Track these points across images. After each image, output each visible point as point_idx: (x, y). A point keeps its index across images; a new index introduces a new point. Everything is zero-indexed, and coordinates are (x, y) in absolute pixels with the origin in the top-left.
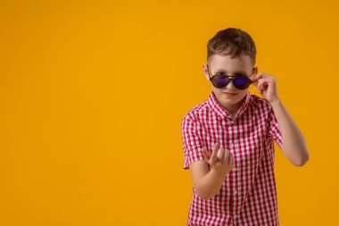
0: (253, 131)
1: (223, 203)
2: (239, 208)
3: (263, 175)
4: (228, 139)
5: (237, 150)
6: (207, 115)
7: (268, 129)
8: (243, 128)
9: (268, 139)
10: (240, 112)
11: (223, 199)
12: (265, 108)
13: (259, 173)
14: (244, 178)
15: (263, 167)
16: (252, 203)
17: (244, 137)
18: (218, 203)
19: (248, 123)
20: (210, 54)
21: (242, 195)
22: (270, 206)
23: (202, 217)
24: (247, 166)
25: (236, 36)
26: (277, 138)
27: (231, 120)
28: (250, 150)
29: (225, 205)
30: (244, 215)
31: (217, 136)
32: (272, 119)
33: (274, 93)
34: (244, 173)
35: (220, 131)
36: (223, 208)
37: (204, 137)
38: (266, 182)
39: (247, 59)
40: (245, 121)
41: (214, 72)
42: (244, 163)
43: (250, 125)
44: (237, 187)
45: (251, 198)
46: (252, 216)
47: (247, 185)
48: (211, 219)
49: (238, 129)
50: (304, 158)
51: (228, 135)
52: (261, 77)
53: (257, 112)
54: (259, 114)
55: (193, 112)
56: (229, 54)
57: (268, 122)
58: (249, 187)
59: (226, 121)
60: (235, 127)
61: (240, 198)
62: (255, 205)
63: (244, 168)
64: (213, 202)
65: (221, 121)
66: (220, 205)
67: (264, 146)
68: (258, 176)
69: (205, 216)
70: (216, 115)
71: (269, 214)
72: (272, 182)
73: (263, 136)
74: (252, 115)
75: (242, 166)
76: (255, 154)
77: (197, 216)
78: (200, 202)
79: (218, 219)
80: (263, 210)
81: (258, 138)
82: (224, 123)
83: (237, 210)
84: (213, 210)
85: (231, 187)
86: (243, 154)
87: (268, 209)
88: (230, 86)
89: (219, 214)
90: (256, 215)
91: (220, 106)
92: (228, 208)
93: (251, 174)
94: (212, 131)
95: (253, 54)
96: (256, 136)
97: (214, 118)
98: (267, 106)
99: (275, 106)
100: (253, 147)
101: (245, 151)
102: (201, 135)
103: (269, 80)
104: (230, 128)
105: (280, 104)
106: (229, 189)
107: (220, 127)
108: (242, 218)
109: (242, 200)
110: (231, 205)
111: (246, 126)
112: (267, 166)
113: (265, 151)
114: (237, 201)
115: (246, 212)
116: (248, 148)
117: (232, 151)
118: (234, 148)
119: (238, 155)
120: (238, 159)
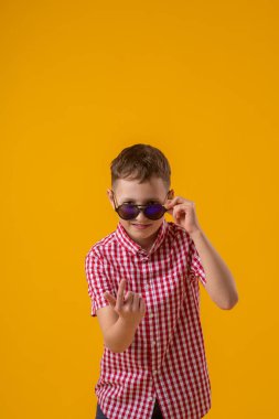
0: (172, 267)
1: (139, 356)
2: (159, 361)
3: (185, 320)
4: (142, 279)
5: (153, 292)
6: (115, 251)
7: (190, 264)
8: (160, 265)
9: (189, 277)
10: (154, 246)
11: (139, 351)
12: (185, 239)
13: (182, 318)
14: (164, 325)
15: (186, 310)
16: (174, 355)
17: (161, 276)
18: (133, 356)
19: (165, 259)
20: (115, 178)
21: (162, 346)
22: (196, 357)
23: (116, 373)
24: (166, 310)
25: (145, 155)
26: (200, 275)
27: (144, 256)
28: (169, 291)
29: (142, 359)
30: (165, 370)
31: (128, 276)
32: (193, 252)
33: (194, 223)
34: (163, 319)
35: (132, 270)
36: (139, 362)
37: (113, 278)
38: (189, 328)
39: (159, 182)
40: (162, 257)
41: (121, 199)
42: (162, 308)
43: (168, 260)
44: (155, 336)
45: (173, 349)
46: (175, 370)
47: (167, 333)
48: (126, 376)
49: (154, 266)
50: (232, 299)
51: (141, 273)
52: (177, 204)
53: (175, 244)
54: (179, 246)
55: (98, 248)
56: (137, 178)
57: (187, 254)
58: (170, 335)
59: (138, 257)
60: (150, 264)
61: (159, 350)
62: (178, 357)
63: (163, 313)
64: (127, 355)
65: (133, 257)
66: (136, 359)
67: (186, 285)
68: (180, 322)
69: (119, 372)
70: (127, 250)
71: (195, 367)
72: (197, 328)
73: (184, 274)
74: (170, 248)
75: (160, 311)
76: (175, 295)
77: (110, 372)
78: (112, 355)
79: (135, 375)
80: (188, 363)
81: (179, 276)
82: (136, 260)
83: (156, 365)
84: (128, 365)
85: (148, 337)
86: (161, 296)
87: (194, 361)
88: (140, 217)
89: (135, 370)
90: (180, 368)
91: (131, 239)
92: (145, 362)
93: (172, 320)
94: (122, 270)
95: (166, 175)
96: (175, 274)
97: (124, 254)
98: (188, 236)
99: (195, 237)
100: (172, 287)
101: (163, 292)
102: (110, 275)
103: (185, 206)
104: (144, 266)
105: (202, 236)
106: (145, 340)
107: (131, 264)
108: (163, 374)
109: (162, 352)
110: (149, 359)
111: (163, 262)
112: (191, 308)
113: (187, 290)
114: (156, 354)
115: (167, 366)
116: (166, 289)
117: (147, 293)
118: (150, 290)
119: (155, 298)
120: (155, 303)
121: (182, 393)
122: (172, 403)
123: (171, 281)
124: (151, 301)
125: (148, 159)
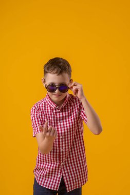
0: (71, 115)
2: (64, 159)
3: (77, 140)
4: (57, 120)
5: (62, 126)
6: (45, 107)
7: (79, 114)
8: (65, 114)
9: (79, 120)
10: (63, 105)
11: (55, 154)
12: (78, 102)
13: (75, 139)
14: (67, 142)
15: (77, 135)
16: (71, 156)
17: (66, 119)
18: (52, 156)
20: (46, 73)
21: (66, 152)
22: (81, 157)
23: (43, 164)
24: (68, 135)
25: (60, 62)
26: (84, 119)
27: (58, 109)
28: (70, 126)
29: (56, 157)
30: (67, 163)
31: (51, 118)
32: (81, 108)
33: (82, 95)
34: (66, 139)
35: (53, 116)
36: (55, 159)
37: (44, 119)
38: (79, 143)
39: (66, 75)
40: (67, 110)
41: (48, 82)
42: (66, 134)
43: (69, 112)
44: (62, 147)
45: (71, 153)
46: (71, 163)
47: (68, 146)
48: (48, 165)
49: (63, 114)
50: (100, 130)
51: (57, 118)
52: (74, 85)
53: (73, 104)
54: (74, 105)
55: (37, 105)
56: (56, 73)
57: (79, 110)
58: (69, 147)
59: (56, 110)
60: (61, 113)
61: (64, 153)
62: (73, 157)
63: (66, 136)
64: (49, 155)
65: (53, 110)
66: (53, 157)
67: (77, 123)
68: (74, 140)
69: (45, 163)
70: (50, 106)
71: (81, 161)
72: (82, 144)
73: (76, 118)
74: (70, 106)
76: (72, 128)
77: (41, 163)
78: (42, 155)
79: (52, 165)
80: (78, 160)
81: (74, 119)
82: (54, 111)
83: (63, 160)
84: (50, 160)
85: (59, 147)
86: (66, 128)
87: (80, 159)
88: (57, 91)
89: (53, 162)
90: (74, 162)
91: (52, 101)
92: (58, 159)
93: (70, 139)
94: (48, 116)
95: (69, 72)
96: (72, 118)
97: (49, 108)
98: (79, 100)
99: (83, 101)
100: (71, 124)
101: (67, 127)
102: (42, 118)
103: (78, 87)
104: (58, 114)
105: (86, 100)
106: (58, 148)
107: (52, 113)
108: (66, 164)
109: (66, 154)
110: (59, 157)
111: (67, 112)
112: (79, 134)
113: (78, 126)
114: (63, 155)
115: (68, 161)
116: (68, 125)
117: (59, 127)
118: (60, 125)
119: (63, 129)
120: (63, 131)
121: (74, 174)
122: (69, 178)
123: (70, 122)
124: (61, 130)
125: (61, 64)
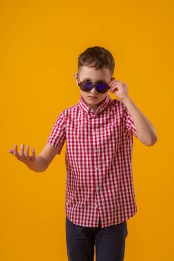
4: (91, 128)
5: (98, 136)
8: (103, 120)
12: (121, 107)
14: (103, 158)
17: (103, 127)
20: (80, 65)
21: (102, 171)
24: (105, 148)
25: (101, 53)
27: (93, 114)
34: (103, 154)
35: (85, 122)
39: (107, 71)
41: (82, 79)
42: (102, 146)
43: (108, 117)
44: (97, 164)
49: (99, 121)
51: (91, 125)
53: (114, 109)
54: (116, 110)
56: (94, 66)
58: (107, 165)
60: (97, 119)
61: (100, 174)
74: (110, 111)
76: (111, 140)
81: (114, 127)
82: (89, 117)
83: (98, 184)
85: (93, 165)
86: (102, 139)
88: (93, 90)
93: (108, 155)
95: (112, 68)
96: (112, 126)
98: (123, 105)
99: (127, 105)
100: (109, 134)
104: (93, 120)
106: (91, 166)
107: (85, 119)
109: (102, 175)
116: (105, 135)
117: (94, 137)
118: (95, 135)
119: (98, 140)
120: (98, 143)
123: (109, 131)
124: (96, 142)
125: (103, 56)
